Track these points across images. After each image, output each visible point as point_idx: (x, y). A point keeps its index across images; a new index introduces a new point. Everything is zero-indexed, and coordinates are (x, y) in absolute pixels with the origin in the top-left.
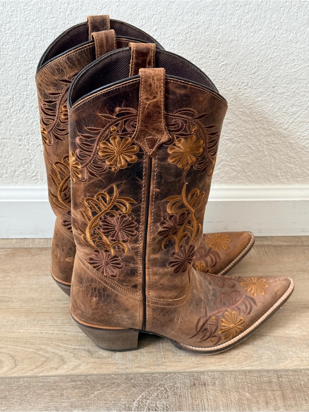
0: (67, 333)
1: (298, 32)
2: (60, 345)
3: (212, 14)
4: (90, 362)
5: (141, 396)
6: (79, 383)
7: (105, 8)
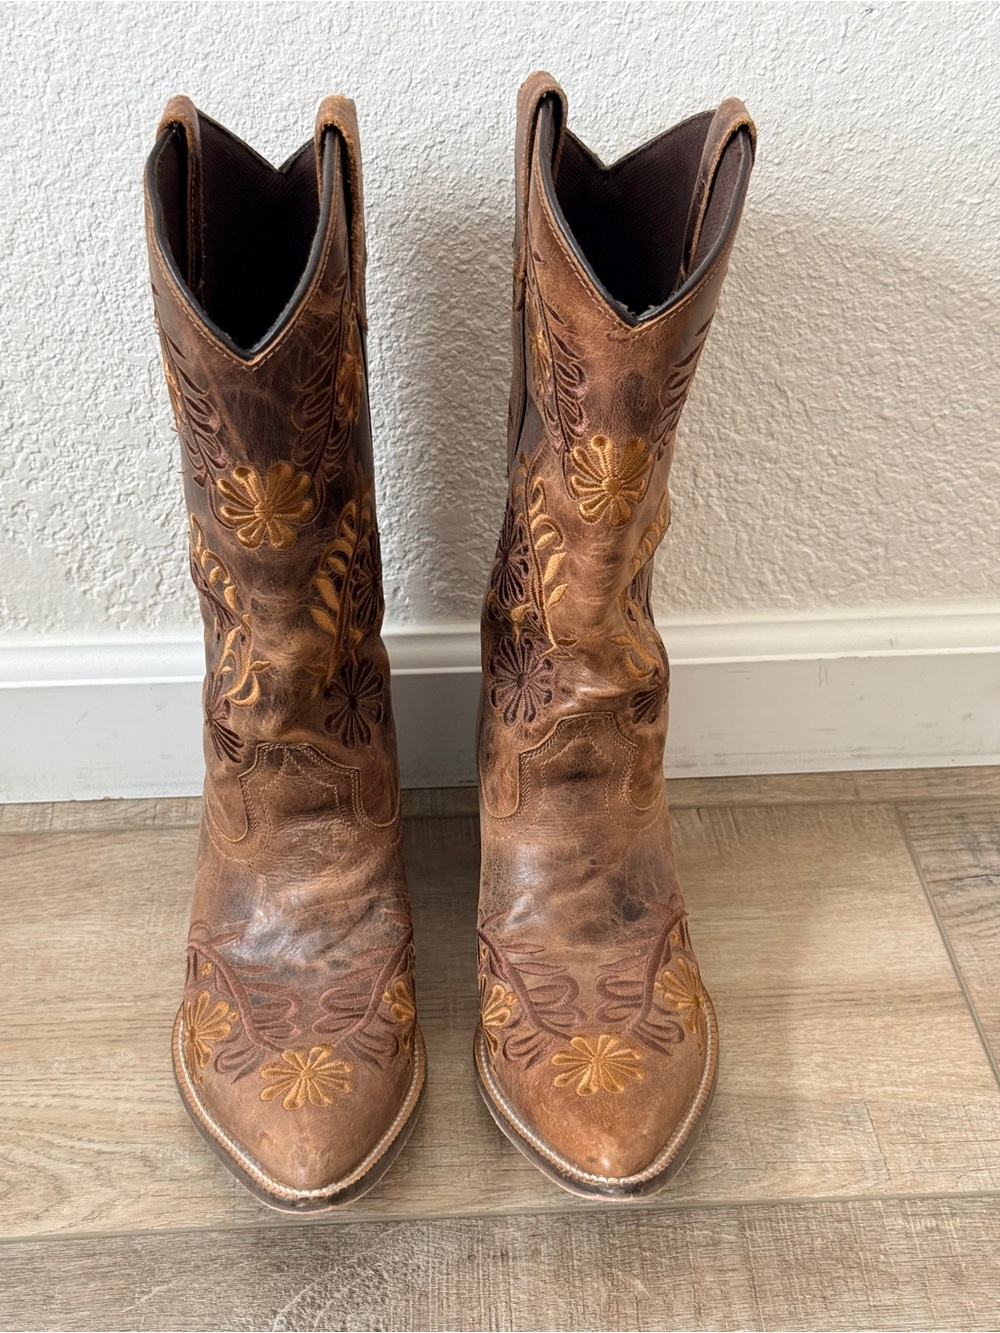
0: (79, 1102)
1: (781, 130)
2: (57, 1140)
3: (502, 85)
4: (145, 1194)
5: (298, 1298)
6: (105, 1260)
7: (163, 78)
